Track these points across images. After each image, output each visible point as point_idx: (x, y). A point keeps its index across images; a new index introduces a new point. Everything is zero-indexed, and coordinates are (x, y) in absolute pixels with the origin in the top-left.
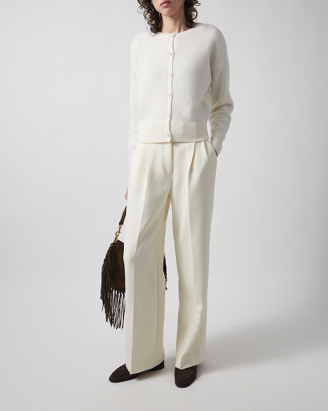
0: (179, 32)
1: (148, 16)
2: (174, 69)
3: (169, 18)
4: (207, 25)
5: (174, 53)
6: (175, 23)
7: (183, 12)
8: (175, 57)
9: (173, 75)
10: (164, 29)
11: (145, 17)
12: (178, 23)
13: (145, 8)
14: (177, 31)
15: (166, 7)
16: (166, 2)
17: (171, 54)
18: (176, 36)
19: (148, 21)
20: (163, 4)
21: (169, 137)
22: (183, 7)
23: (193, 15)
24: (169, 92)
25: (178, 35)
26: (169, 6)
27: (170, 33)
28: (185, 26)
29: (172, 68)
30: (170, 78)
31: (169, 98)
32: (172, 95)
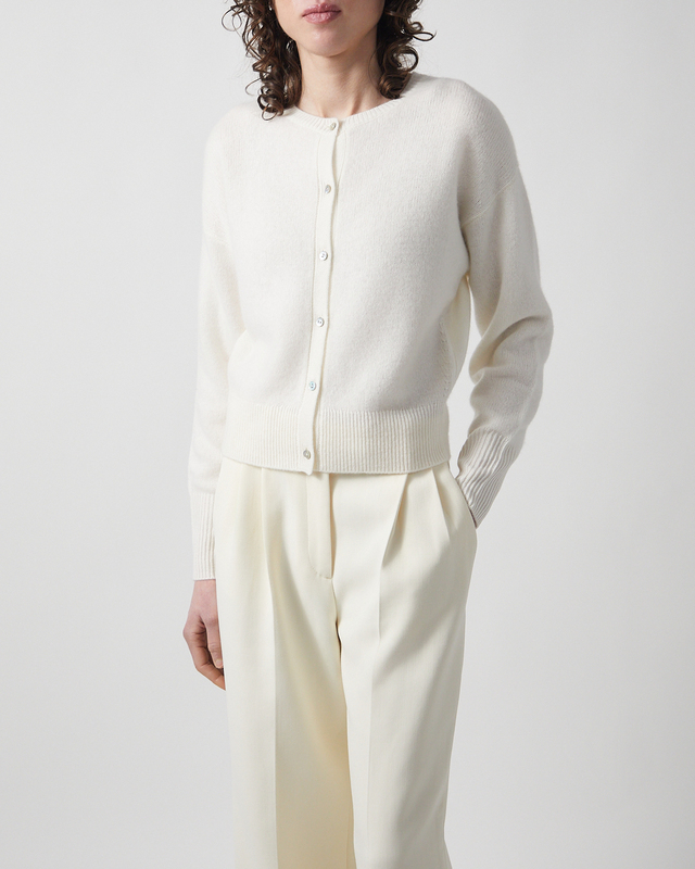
0: (356, 110)
1: (255, 45)
2: (335, 238)
3: (322, 62)
5: (337, 185)
6: (343, 79)
7: (370, 47)
8: (340, 197)
9: (331, 257)
10: (304, 100)
11: (248, 45)
12: (355, 75)
13: (249, 14)
14: (350, 106)
15: (322, 26)
16: (323, 9)
17: (328, 188)
18: (343, 127)
19: (255, 61)
20: (314, 12)
21: (309, 457)
22: (374, 34)
23: (406, 61)
24: (320, 310)
25: (352, 122)
26: (332, 23)
27: (326, 116)
28: (376, 92)
29: (331, 233)
30: (323, 266)
31: (319, 332)
32: (327, 323)
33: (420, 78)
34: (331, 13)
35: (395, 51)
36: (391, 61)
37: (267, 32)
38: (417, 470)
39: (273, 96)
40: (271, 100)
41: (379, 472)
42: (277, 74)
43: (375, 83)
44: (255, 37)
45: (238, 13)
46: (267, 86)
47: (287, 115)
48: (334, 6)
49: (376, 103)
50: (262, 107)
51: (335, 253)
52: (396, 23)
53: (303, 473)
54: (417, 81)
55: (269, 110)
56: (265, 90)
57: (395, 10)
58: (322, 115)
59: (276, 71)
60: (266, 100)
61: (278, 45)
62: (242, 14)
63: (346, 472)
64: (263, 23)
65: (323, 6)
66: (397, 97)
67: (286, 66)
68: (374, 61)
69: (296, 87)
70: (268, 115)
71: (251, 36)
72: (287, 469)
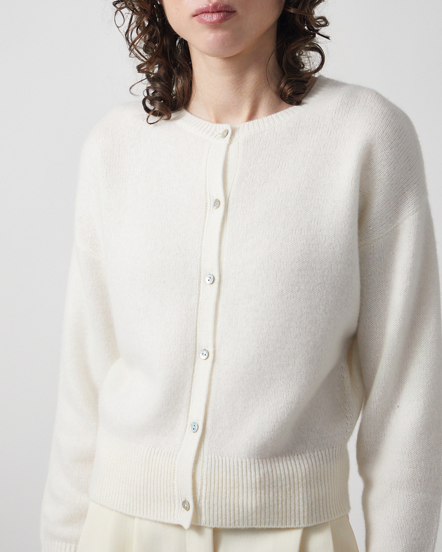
0: (252, 116)
1: (141, 44)
2: (224, 259)
3: (216, 63)
4: (357, 89)
5: (227, 200)
7: (269, 46)
8: (230, 214)
9: (219, 281)
10: (195, 103)
11: (132, 45)
12: (252, 78)
13: (134, 11)
14: (246, 112)
15: (215, 26)
16: (215, 9)
17: (217, 203)
18: (236, 136)
19: (140, 62)
20: (204, 12)
21: (187, 509)
22: (274, 32)
23: (310, 60)
24: (205, 341)
25: (247, 129)
26: (226, 23)
27: (218, 122)
28: (275, 97)
29: (220, 253)
30: (209, 291)
31: (203, 366)
32: (212, 355)
33: (326, 82)
34: (225, 13)
35: (297, 49)
36: (291, 62)
37: (154, 30)
38: (315, 523)
39: (160, 99)
40: (157, 103)
41: (271, 526)
42: (165, 74)
43: (274, 87)
44: (139, 36)
45: (121, 8)
46: (153, 87)
47: (175, 119)
48: (226, 6)
49: (274, 109)
50: (147, 110)
51: (223, 277)
52: (298, 20)
53: (180, 526)
54: (322, 86)
55: (155, 113)
56: (151, 92)
57: (296, 6)
58: (213, 120)
59: (163, 71)
60: (152, 103)
61: (166, 42)
62: (125, 11)
63: (232, 526)
64: (148, 20)
65: (215, 6)
66: (299, 103)
67: (175, 65)
68: (272, 62)
69: (186, 90)
70: (153, 119)
71: (135, 35)
72: (162, 520)
